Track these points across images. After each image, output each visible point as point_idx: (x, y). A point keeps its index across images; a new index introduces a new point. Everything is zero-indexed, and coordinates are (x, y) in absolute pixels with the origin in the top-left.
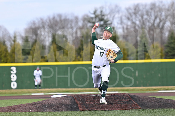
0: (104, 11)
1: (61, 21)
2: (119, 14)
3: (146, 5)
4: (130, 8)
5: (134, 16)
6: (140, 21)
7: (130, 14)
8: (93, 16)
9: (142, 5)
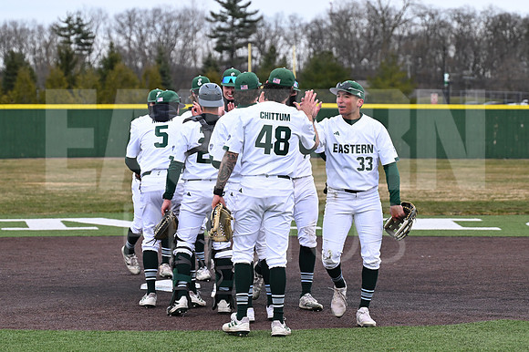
0: (82, 17)
1: (15, 31)
2: (105, 23)
3: (146, 12)
4: (121, 16)
5: (128, 29)
6: (137, 36)
7: (122, 25)
8: (65, 25)
9: (140, 11)
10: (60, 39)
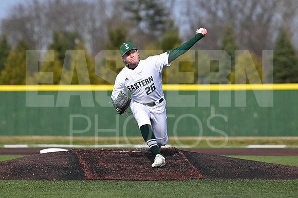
6: (224, 10)
10: (127, 15)
